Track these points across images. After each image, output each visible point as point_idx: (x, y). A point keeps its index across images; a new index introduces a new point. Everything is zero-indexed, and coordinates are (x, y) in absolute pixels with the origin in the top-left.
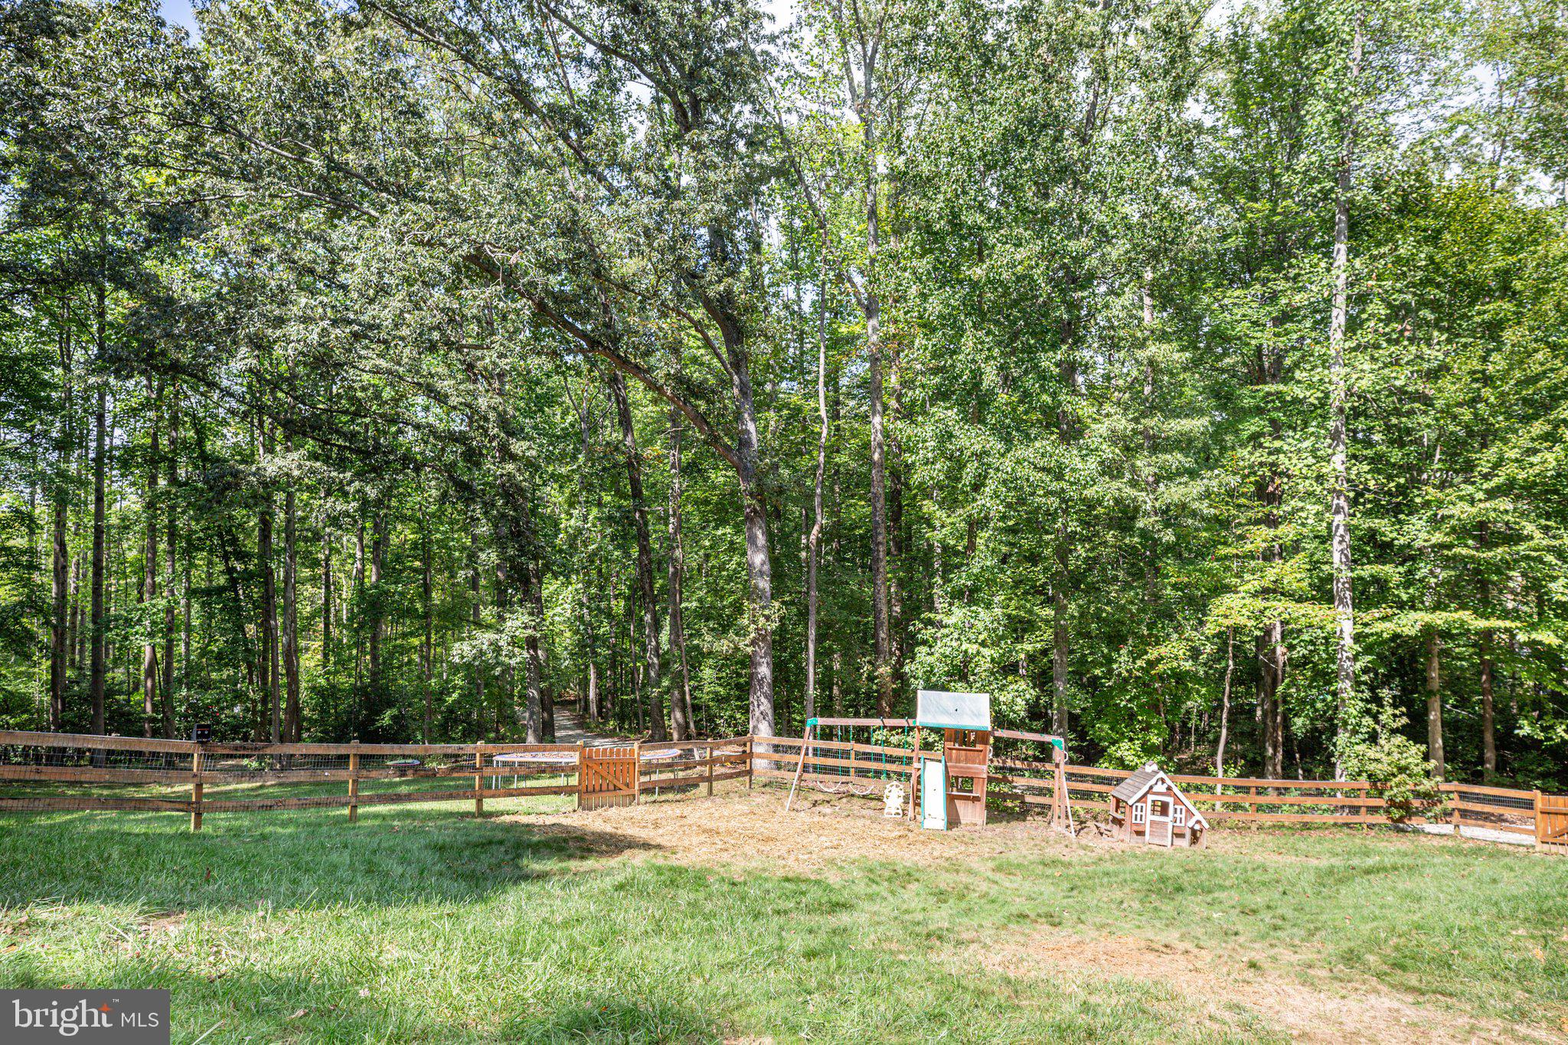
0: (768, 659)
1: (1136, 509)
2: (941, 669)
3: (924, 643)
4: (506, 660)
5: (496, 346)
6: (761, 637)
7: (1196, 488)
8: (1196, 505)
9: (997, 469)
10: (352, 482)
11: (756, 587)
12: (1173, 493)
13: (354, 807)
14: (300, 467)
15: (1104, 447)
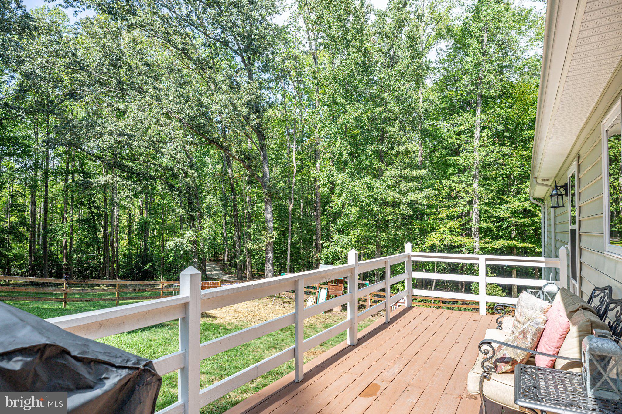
0: (272, 251)
1: (400, 202)
2: (330, 256)
3: (326, 247)
4: (185, 248)
5: (176, 143)
6: (268, 243)
7: (421, 195)
8: (421, 201)
9: (347, 189)
10: (131, 185)
11: (268, 226)
12: (412, 197)
13: (118, 301)
14: (112, 180)
15: (389, 180)
